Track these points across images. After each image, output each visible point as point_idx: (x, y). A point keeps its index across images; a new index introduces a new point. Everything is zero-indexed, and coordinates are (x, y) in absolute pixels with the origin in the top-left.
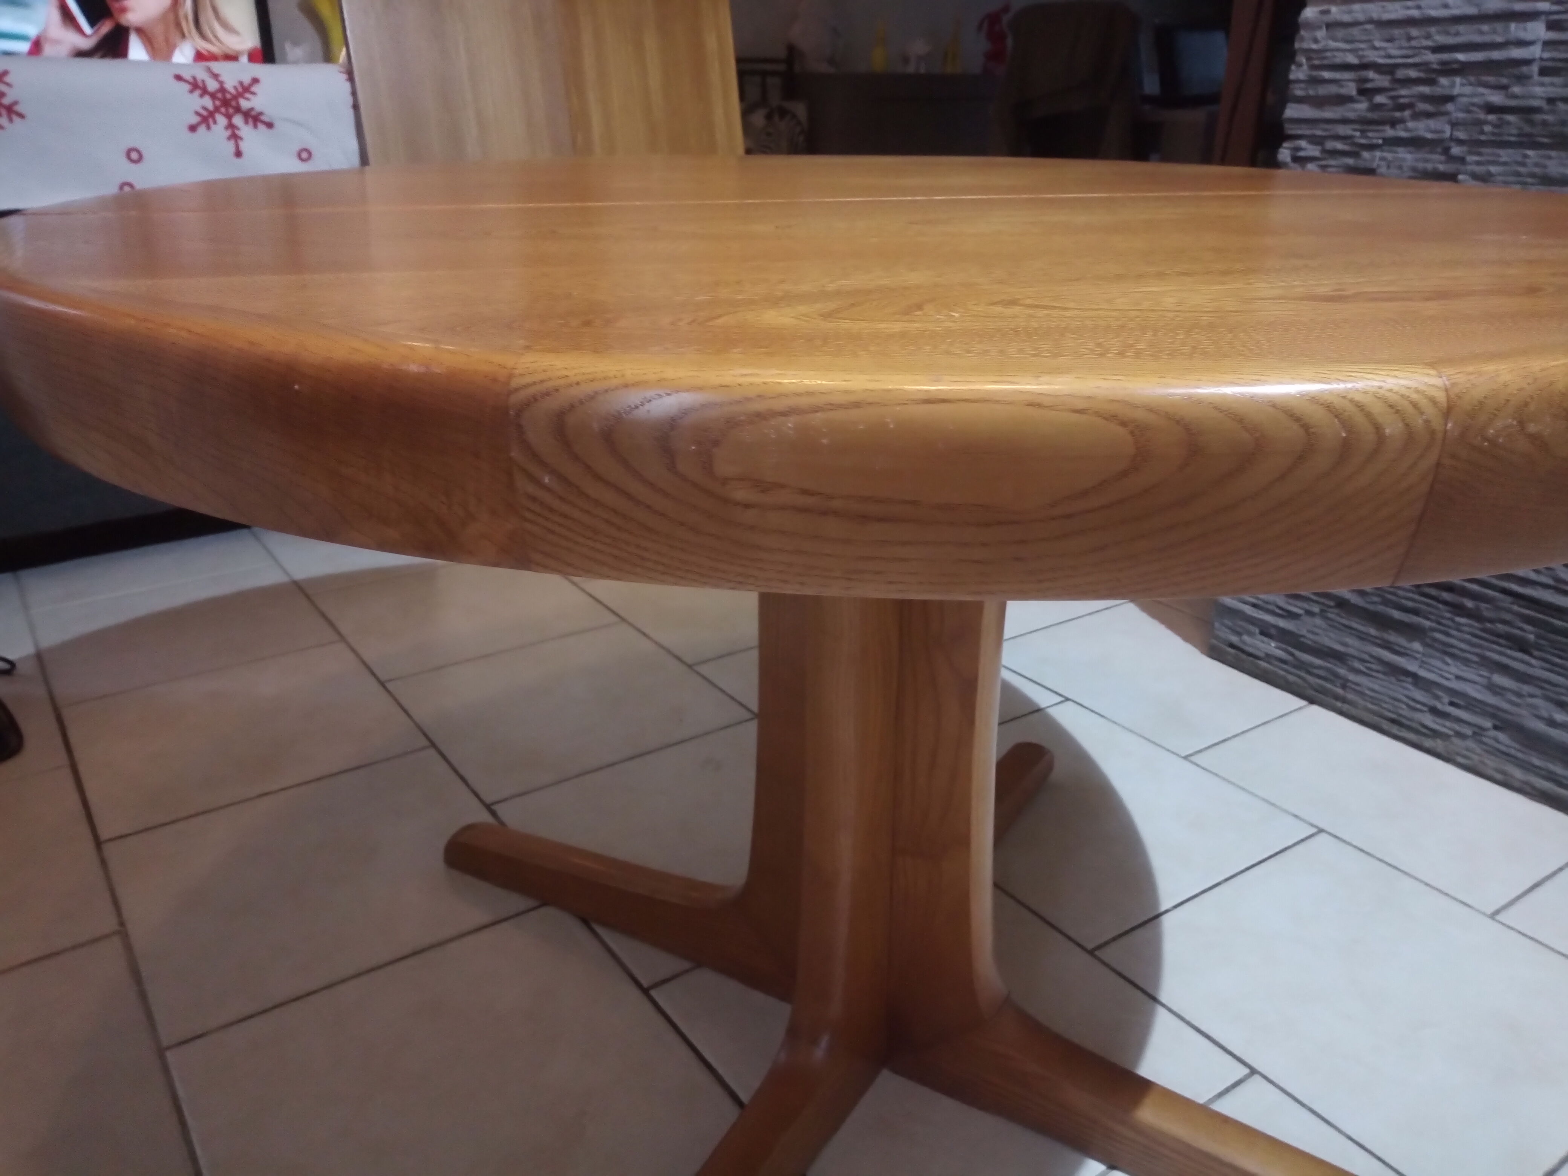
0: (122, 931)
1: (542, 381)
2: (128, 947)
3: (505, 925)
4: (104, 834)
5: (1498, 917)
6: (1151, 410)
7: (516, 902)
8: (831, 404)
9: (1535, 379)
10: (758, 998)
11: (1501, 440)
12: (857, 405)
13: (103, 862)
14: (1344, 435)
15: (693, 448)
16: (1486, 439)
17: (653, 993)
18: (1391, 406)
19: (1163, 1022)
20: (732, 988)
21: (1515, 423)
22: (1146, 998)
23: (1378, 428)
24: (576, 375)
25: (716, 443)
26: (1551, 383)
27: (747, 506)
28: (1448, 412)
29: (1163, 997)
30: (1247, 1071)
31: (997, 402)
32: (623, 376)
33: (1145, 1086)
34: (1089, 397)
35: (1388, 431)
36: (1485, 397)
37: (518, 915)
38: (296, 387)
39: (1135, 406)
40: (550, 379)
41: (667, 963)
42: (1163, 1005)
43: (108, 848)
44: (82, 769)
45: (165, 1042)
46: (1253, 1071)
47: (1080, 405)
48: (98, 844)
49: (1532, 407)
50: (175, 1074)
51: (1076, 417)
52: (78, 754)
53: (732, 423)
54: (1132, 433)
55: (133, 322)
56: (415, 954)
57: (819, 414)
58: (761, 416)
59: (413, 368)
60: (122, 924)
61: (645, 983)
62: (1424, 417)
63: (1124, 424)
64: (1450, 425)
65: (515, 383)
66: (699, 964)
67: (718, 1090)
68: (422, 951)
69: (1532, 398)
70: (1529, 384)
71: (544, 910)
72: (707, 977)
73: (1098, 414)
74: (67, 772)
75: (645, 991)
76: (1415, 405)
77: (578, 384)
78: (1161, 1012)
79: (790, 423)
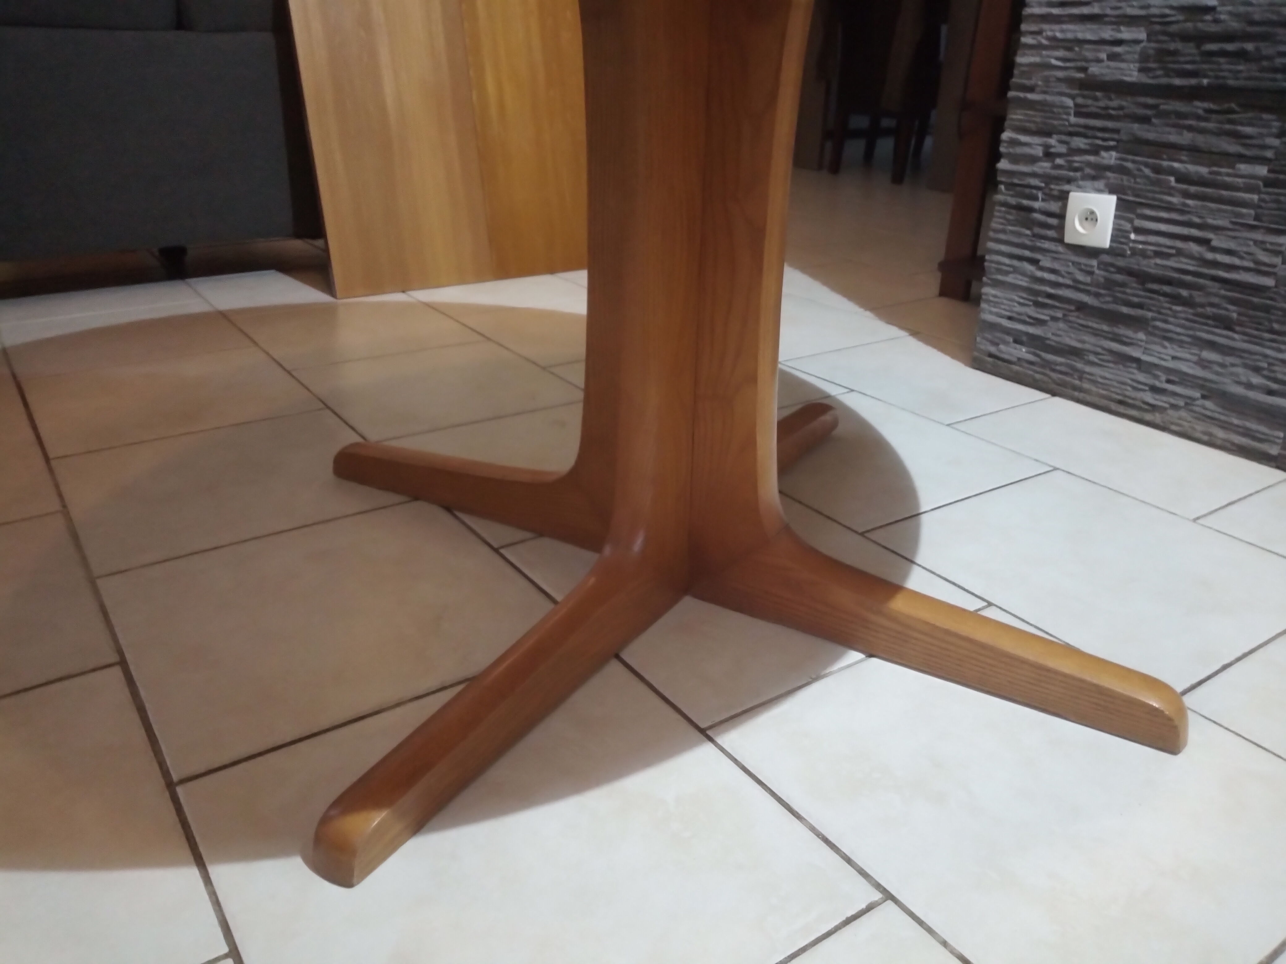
0: (64, 511)
2: (69, 521)
3: (381, 510)
4: (53, 456)
5: (1198, 521)
7: (390, 498)
13: (50, 469)
17: (503, 551)
19: (917, 574)
20: (566, 549)
22: (903, 559)
30: (985, 604)
37: (393, 505)
41: (514, 534)
42: (918, 565)
43: (55, 462)
45: (96, 574)
46: (990, 604)
48: (48, 460)
50: (104, 594)
61: (496, 545)
66: (540, 535)
71: (415, 503)
72: (548, 543)
75: (496, 550)
78: (916, 570)
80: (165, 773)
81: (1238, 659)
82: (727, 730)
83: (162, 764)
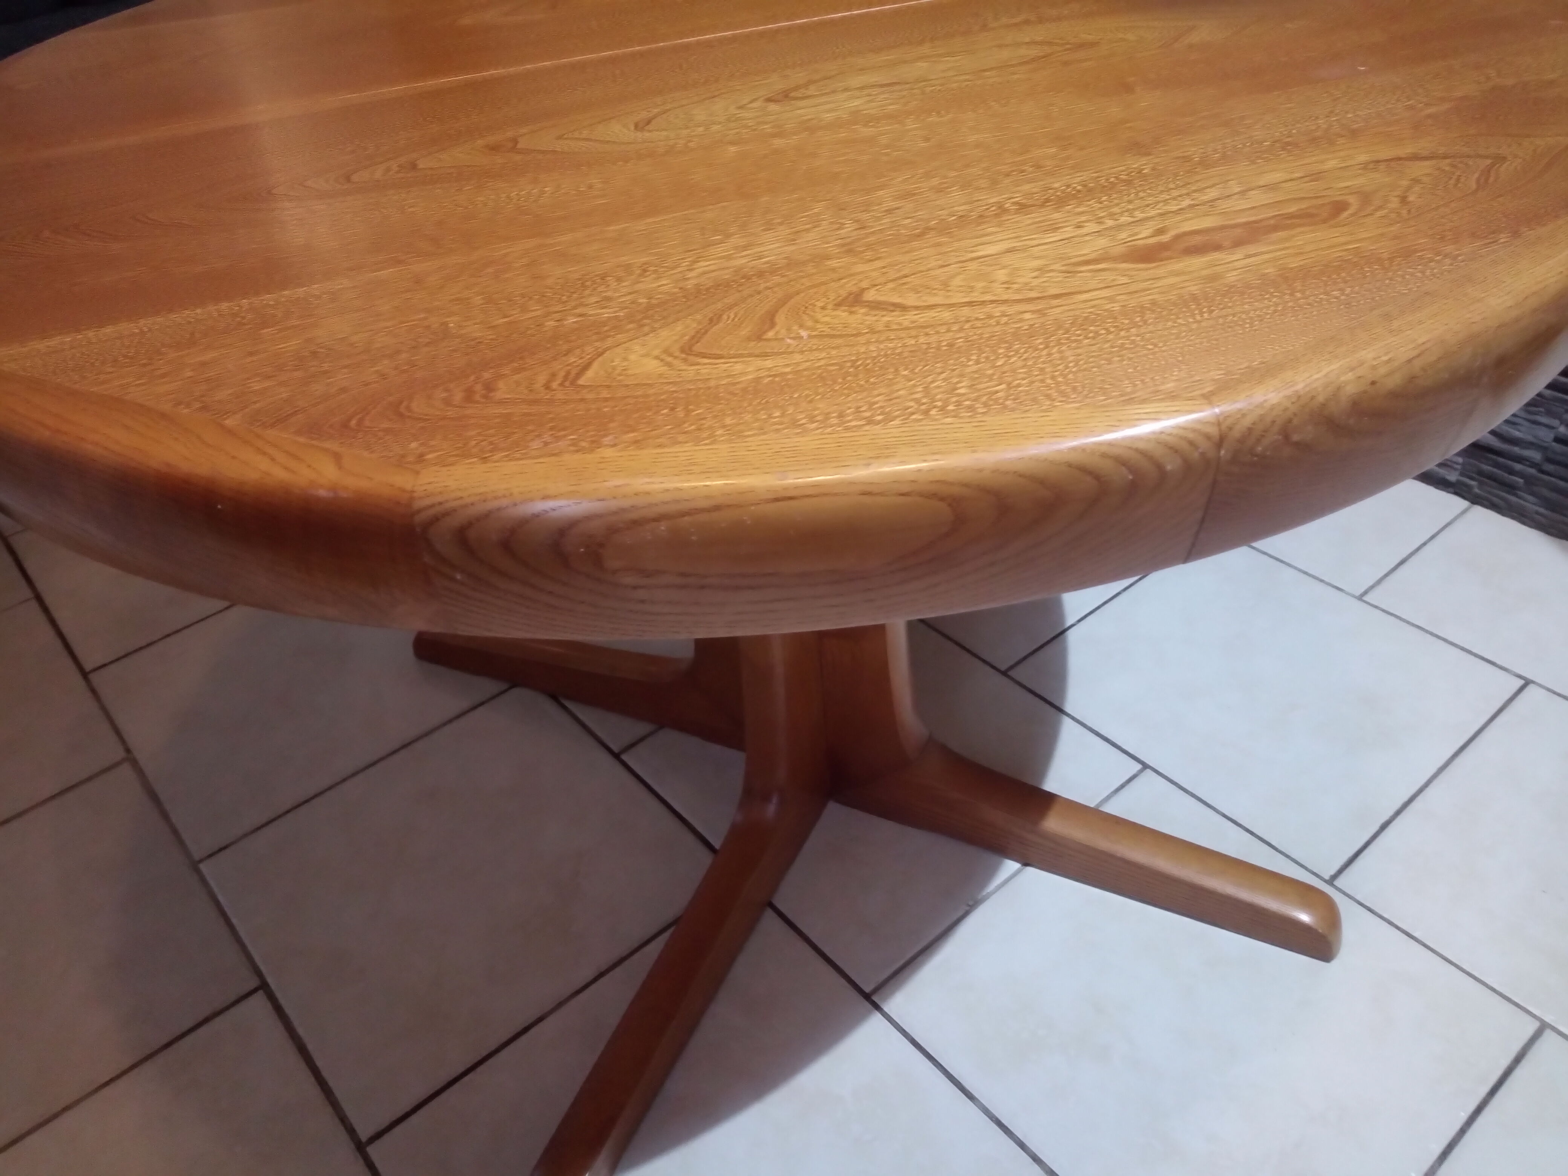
0: (130, 757)
1: (440, 503)
2: (140, 773)
3: (481, 709)
4: (88, 667)
5: (1365, 598)
6: (966, 485)
7: (487, 686)
8: (696, 509)
9: (1299, 397)
10: (716, 749)
11: (1268, 453)
12: (717, 508)
13: (93, 691)
14: (1131, 477)
15: (582, 550)
16: (1256, 456)
17: (624, 757)
18: (1171, 448)
19: (1068, 730)
20: (692, 744)
21: (1280, 437)
22: (1053, 710)
23: (1159, 467)
24: (469, 496)
25: (601, 545)
26: (1313, 398)
27: (635, 588)
28: (1220, 442)
29: (1068, 708)
30: (1139, 767)
31: (836, 494)
32: (511, 494)
33: (1050, 799)
34: (913, 481)
35: (1169, 467)
36: (1254, 424)
37: (493, 698)
38: (219, 507)
39: (951, 484)
40: (447, 501)
41: (633, 728)
42: (1068, 715)
43: (93, 677)
44: (48, 600)
45: (197, 856)
46: (1145, 766)
47: (905, 488)
48: (85, 675)
49: (1295, 421)
50: (212, 883)
51: (902, 499)
52: (40, 586)
53: (613, 530)
54: (950, 505)
55: (47, 433)
56: (404, 747)
57: (686, 518)
58: (636, 523)
59: (322, 493)
60: (128, 750)
61: (616, 749)
62: (1200, 450)
63: (942, 499)
64: (1223, 452)
65: (418, 505)
66: (661, 726)
67: (690, 838)
68: (409, 744)
69: (1295, 415)
70: (1293, 403)
71: (516, 691)
72: (670, 737)
73: (921, 495)
74: (34, 605)
75: (617, 756)
76: (1191, 443)
77: (472, 504)
78: (1067, 723)
79: (663, 527)
80: (351, 1131)
81: (1398, 813)
82: (892, 993)
83: (343, 1120)
